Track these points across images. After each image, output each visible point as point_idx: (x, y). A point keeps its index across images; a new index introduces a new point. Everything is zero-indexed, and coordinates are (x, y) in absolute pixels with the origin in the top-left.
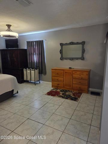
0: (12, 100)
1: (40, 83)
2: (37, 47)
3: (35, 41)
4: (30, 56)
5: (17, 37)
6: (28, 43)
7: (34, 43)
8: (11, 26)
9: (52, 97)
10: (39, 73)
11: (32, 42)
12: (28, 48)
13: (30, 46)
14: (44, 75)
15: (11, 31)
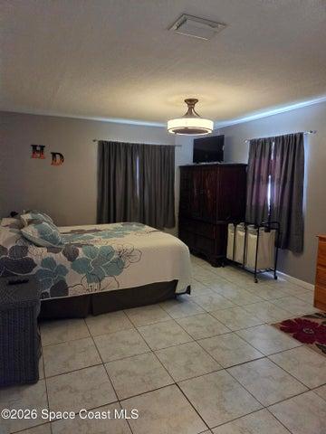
0: (168, 311)
1: (276, 278)
2: (278, 159)
3: (276, 139)
4: (255, 186)
5: (210, 132)
6: (254, 143)
7: (271, 144)
8: (197, 101)
9: (296, 343)
10: (277, 244)
11: (265, 142)
12: (252, 160)
13: (258, 154)
14: (294, 253)
15: (198, 116)
